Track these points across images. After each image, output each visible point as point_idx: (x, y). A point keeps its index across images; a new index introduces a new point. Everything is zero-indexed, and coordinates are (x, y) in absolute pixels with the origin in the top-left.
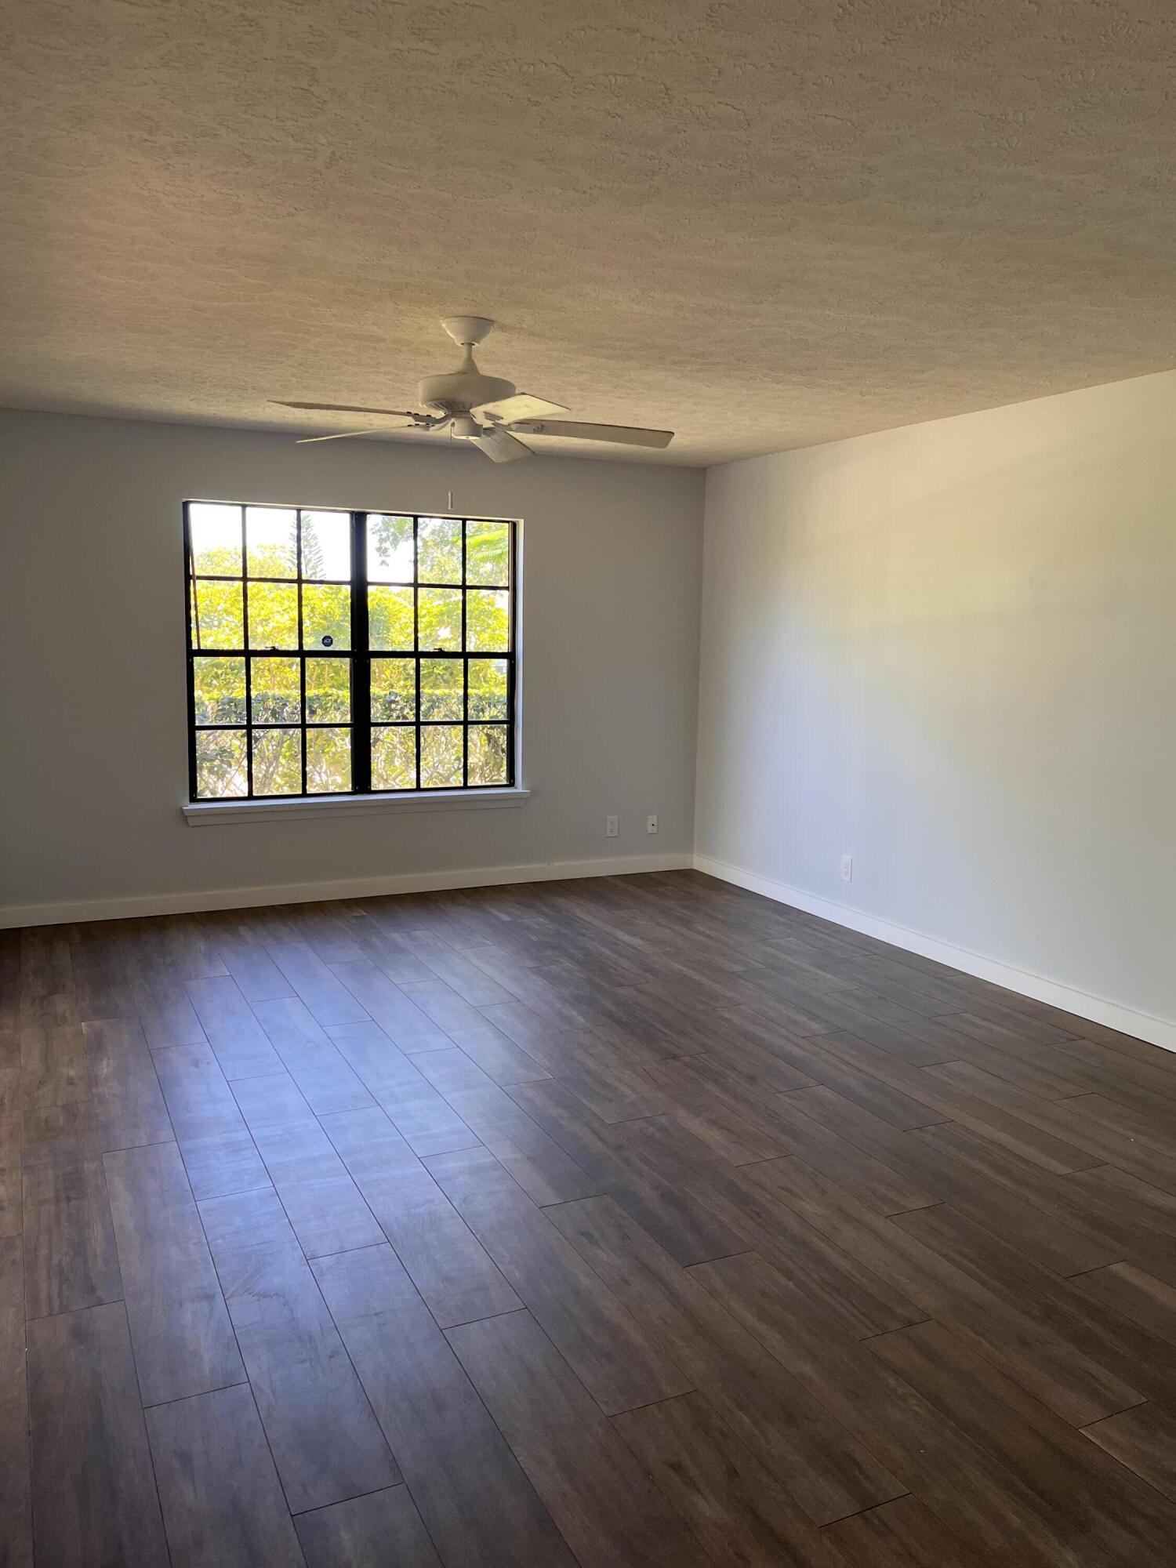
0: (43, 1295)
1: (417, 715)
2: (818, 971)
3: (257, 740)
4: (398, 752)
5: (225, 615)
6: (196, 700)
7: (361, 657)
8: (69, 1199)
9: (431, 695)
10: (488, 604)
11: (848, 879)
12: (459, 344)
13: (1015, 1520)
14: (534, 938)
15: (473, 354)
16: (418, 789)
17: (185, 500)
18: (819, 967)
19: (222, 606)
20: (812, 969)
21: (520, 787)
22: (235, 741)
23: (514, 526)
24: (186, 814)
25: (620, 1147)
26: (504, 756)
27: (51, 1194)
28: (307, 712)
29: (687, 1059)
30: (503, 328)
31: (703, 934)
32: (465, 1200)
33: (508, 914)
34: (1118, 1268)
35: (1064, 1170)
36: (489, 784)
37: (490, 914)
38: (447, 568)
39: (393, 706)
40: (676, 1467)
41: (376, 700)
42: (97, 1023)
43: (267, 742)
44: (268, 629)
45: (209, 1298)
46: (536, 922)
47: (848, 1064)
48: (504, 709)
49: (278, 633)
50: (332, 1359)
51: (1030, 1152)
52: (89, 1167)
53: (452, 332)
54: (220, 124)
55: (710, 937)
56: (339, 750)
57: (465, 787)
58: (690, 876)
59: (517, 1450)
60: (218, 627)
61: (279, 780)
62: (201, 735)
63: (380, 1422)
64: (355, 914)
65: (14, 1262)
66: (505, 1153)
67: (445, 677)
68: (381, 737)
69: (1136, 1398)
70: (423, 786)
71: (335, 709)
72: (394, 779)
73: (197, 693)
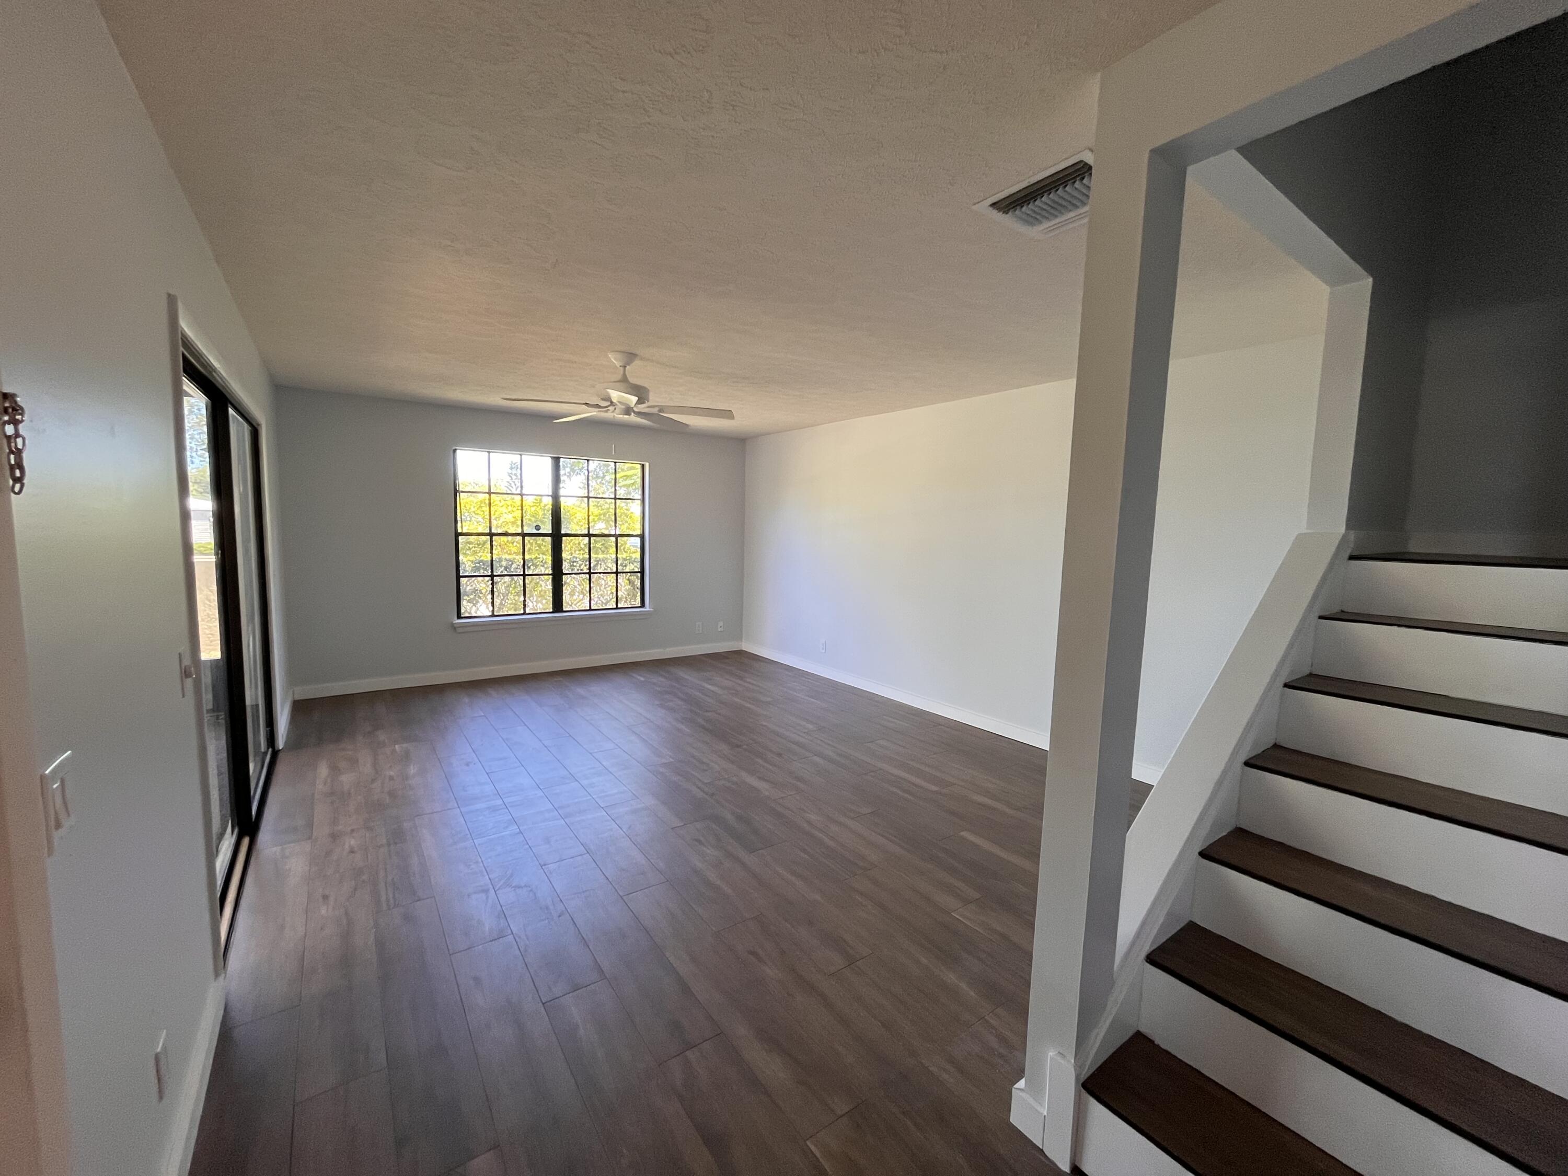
0: (383, 898)
1: (590, 568)
2: (810, 699)
3: (496, 583)
4: (578, 590)
5: (474, 515)
6: (460, 562)
7: (557, 537)
8: (396, 843)
9: (596, 558)
10: (626, 509)
11: (824, 651)
12: (618, 366)
13: (924, 961)
14: (658, 689)
15: (627, 373)
16: (590, 610)
17: (454, 448)
18: (812, 697)
19: (473, 509)
20: (807, 698)
21: (647, 608)
22: (483, 585)
23: (643, 466)
24: (455, 626)
25: (713, 794)
26: (638, 591)
27: (384, 841)
28: (526, 567)
29: (745, 747)
30: (642, 359)
31: (749, 683)
32: (629, 828)
33: (644, 677)
34: (963, 834)
35: (934, 788)
36: (630, 606)
37: (633, 677)
38: (600, 491)
39: (575, 564)
40: (752, 953)
41: (565, 561)
42: (405, 745)
43: (502, 584)
44: (500, 522)
45: (486, 891)
46: (658, 680)
47: (829, 744)
48: (638, 565)
49: (506, 525)
50: (560, 918)
51: (918, 781)
52: (406, 825)
53: (615, 360)
54: (494, 240)
55: (753, 684)
56: (544, 589)
57: (617, 608)
58: (740, 653)
59: (667, 954)
60: (470, 521)
61: (509, 604)
62: (463, 581)
63: (591, 948)
64: (556, 679)
65: (363, 881)
66: (650, 801)
67: (602, 549)
68: (568, 581)
69: (977, 895)
70: (592, 608)
71: (541, 566)
72: (575, 605)
73: (461, 557)
